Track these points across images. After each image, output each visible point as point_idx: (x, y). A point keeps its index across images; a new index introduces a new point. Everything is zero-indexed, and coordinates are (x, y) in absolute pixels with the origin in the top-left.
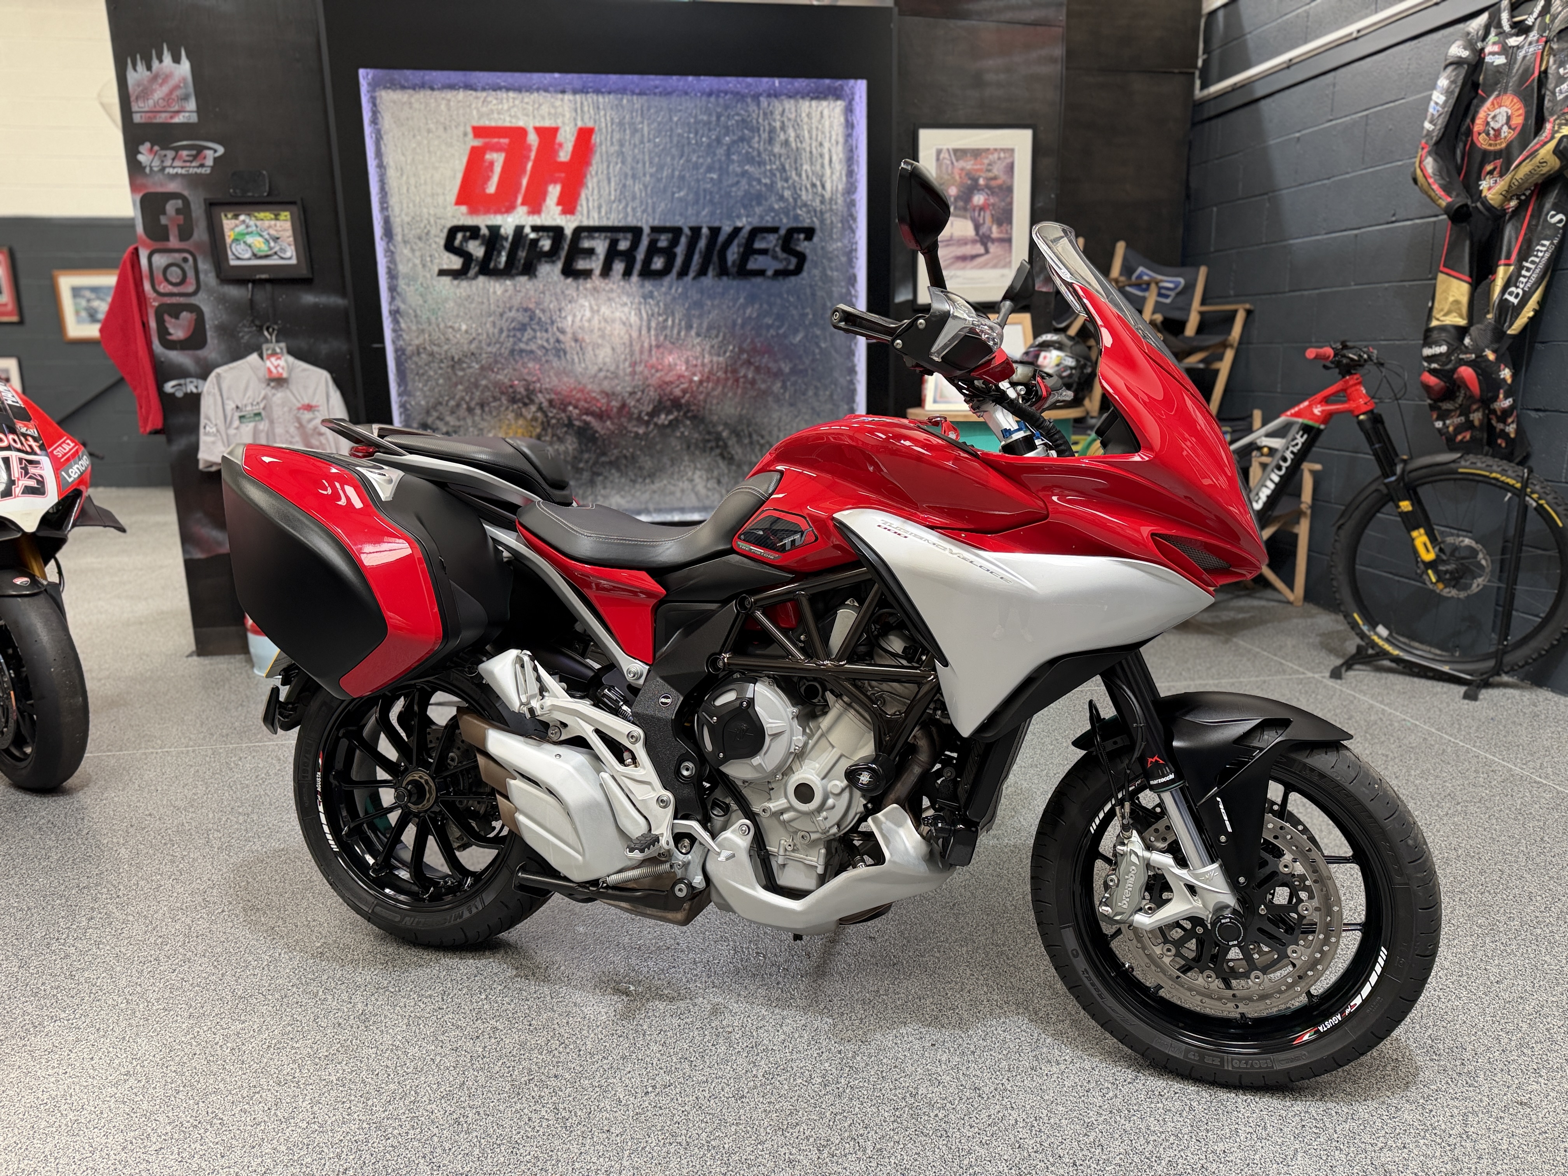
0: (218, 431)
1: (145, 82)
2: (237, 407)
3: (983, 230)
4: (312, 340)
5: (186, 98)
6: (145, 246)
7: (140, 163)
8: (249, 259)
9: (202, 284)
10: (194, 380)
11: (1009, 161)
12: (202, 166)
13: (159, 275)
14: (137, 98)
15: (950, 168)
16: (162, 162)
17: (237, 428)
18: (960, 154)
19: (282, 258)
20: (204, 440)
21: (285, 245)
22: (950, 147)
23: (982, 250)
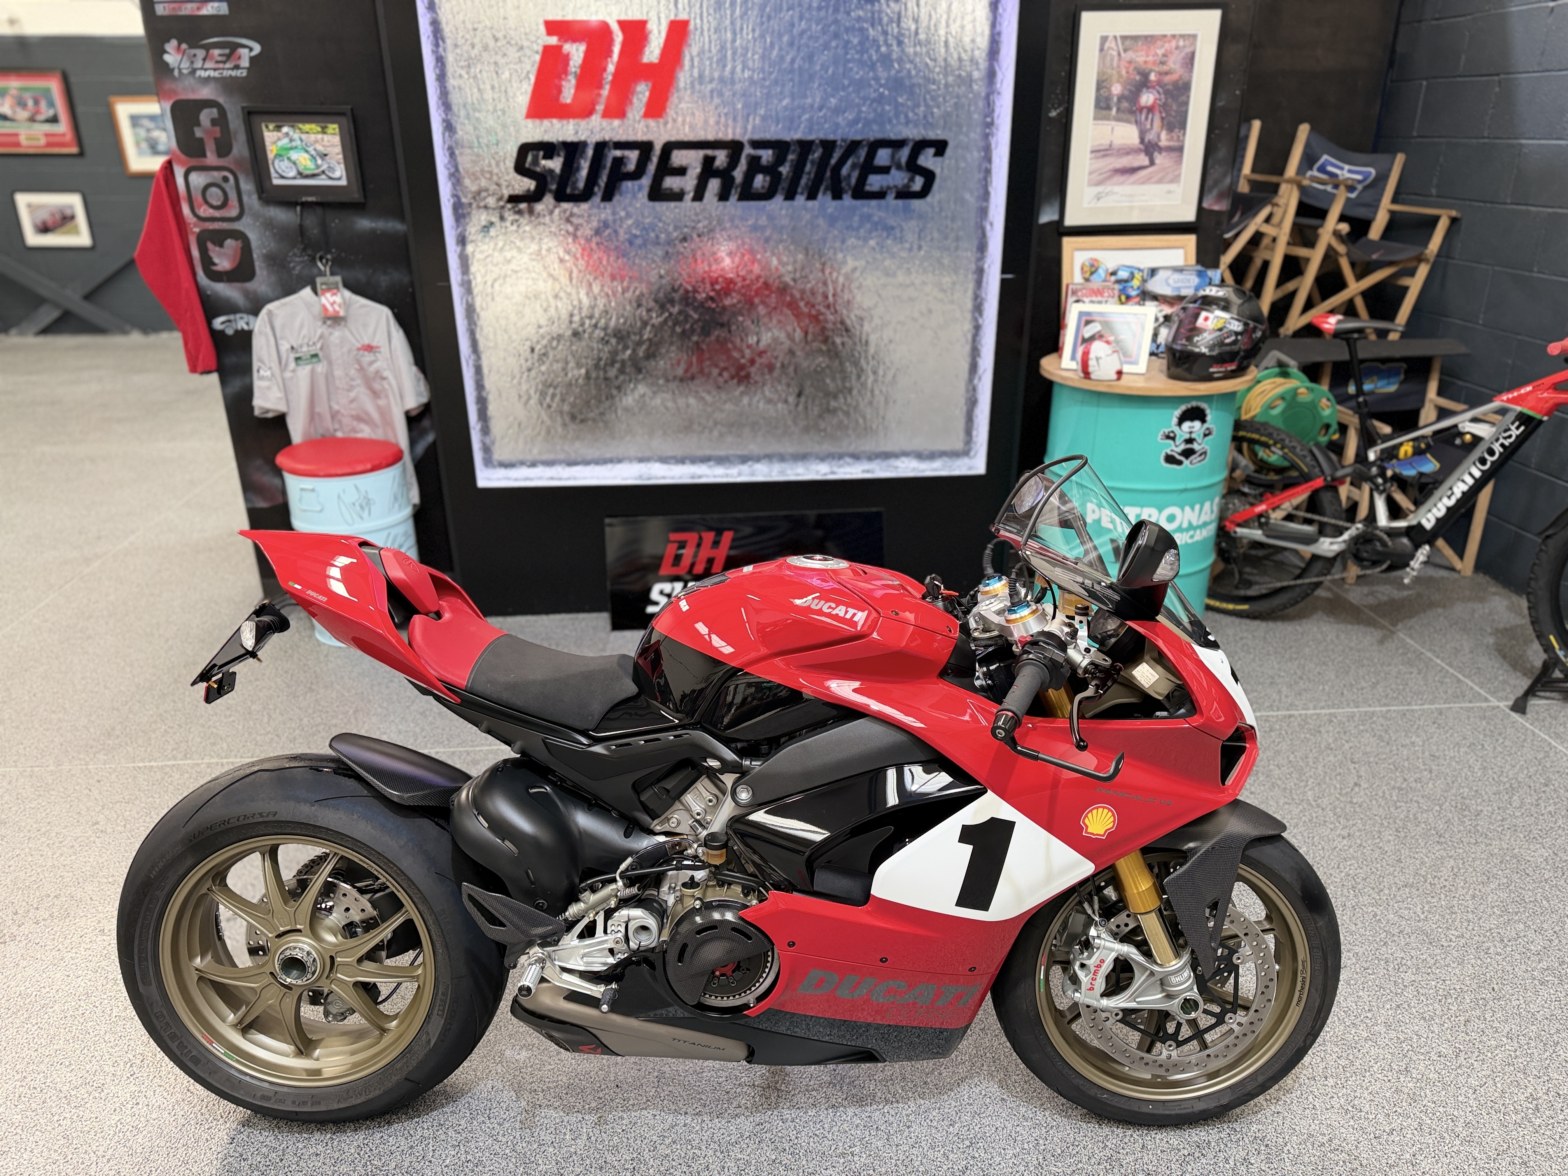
0: (273, 375)
2: (292, 348)
3: (1150, 137)
4: (370, 271)
6: (180, 162)
7: (167, 64)
8: (294, 178)
9: (246, 207)
10: (245, 316)
11: (1189, 50)
12: (237, 67)
13: (197, 196)
15: (1116, 59)
16: (192, 62)
17: (294, 371)
18: (1130, 41)
19: (330, 178)
20: (260, 386)
21: (333, 163)
22: (1118, 34)
23: (1146, 161)
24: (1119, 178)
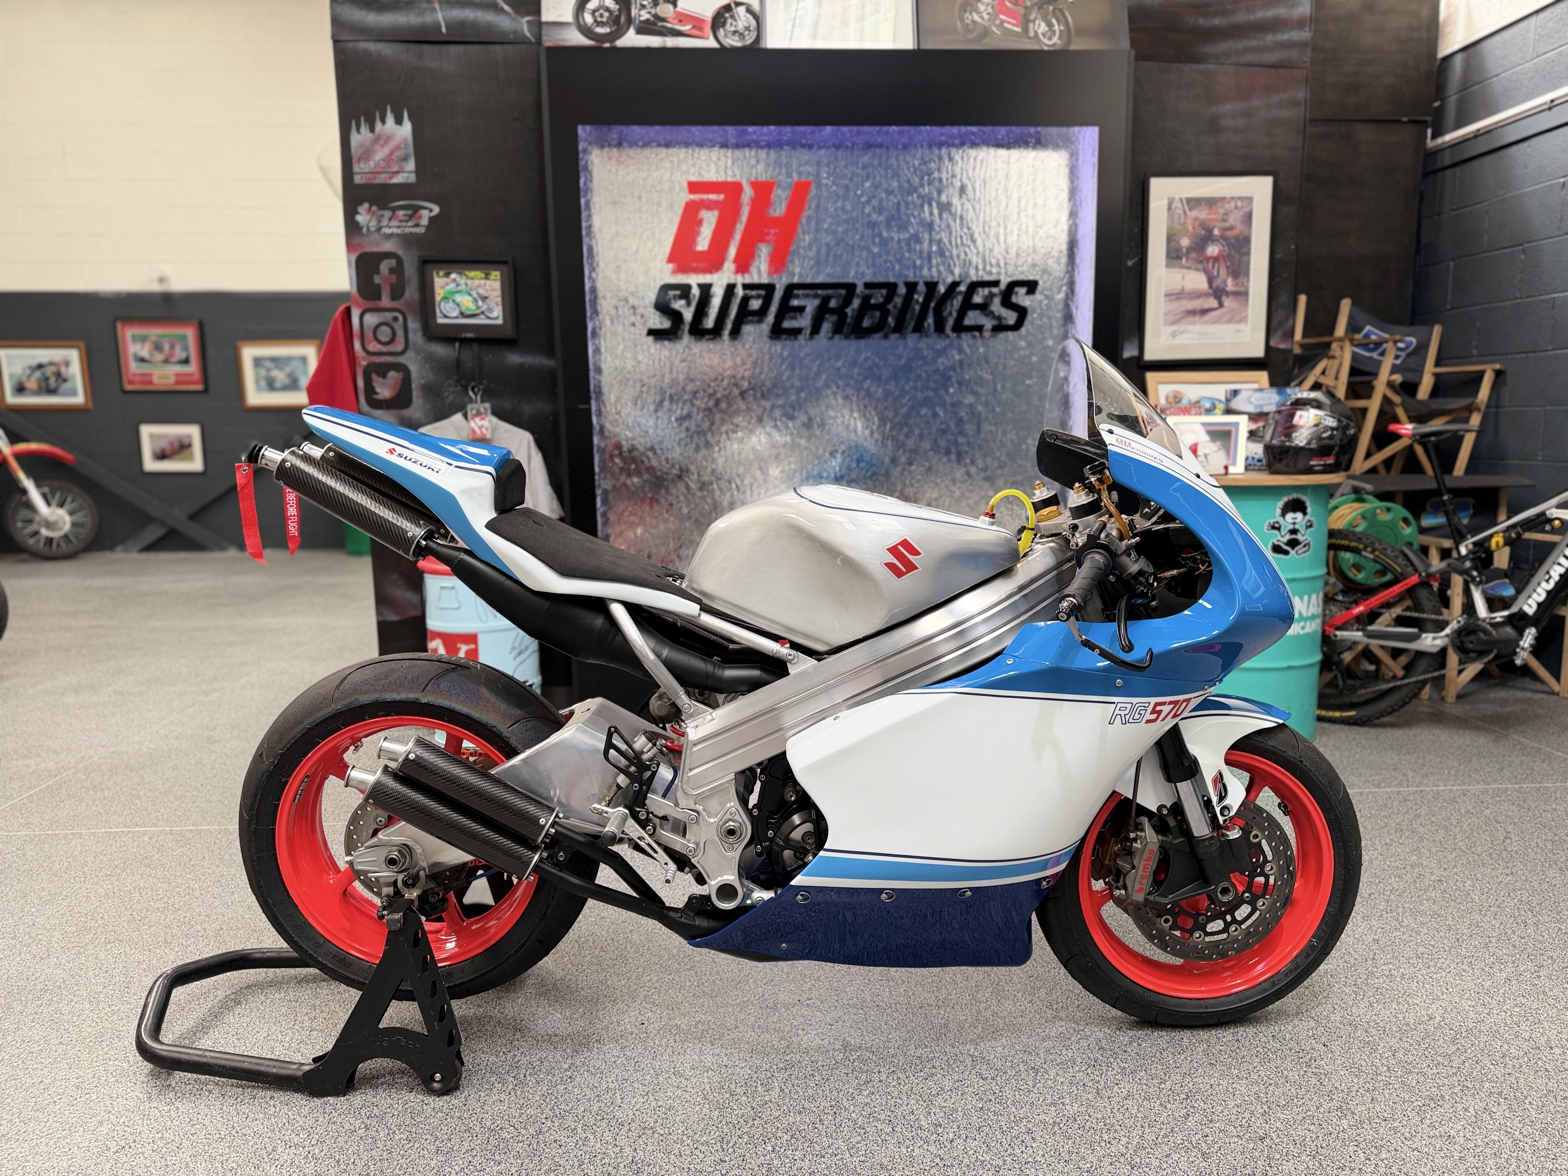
1: (368, 144)
3: (1217, 283)
4: (517, 401)
5: (405, 159)
6: (358, 305)
7: (357, 223)
8: (457, 318)
9: (411, 343)
11: (1246, 210)
12: (417, 225)
13: (369, 334)
14: (359, 160)
15: (1182, 217)
16: (379, 222)
18: (1193, 203)
19: (488, 318)
21: (492, 305)
22: (1183, 196)
23: (1215, 304)
24: (1190, 319)
